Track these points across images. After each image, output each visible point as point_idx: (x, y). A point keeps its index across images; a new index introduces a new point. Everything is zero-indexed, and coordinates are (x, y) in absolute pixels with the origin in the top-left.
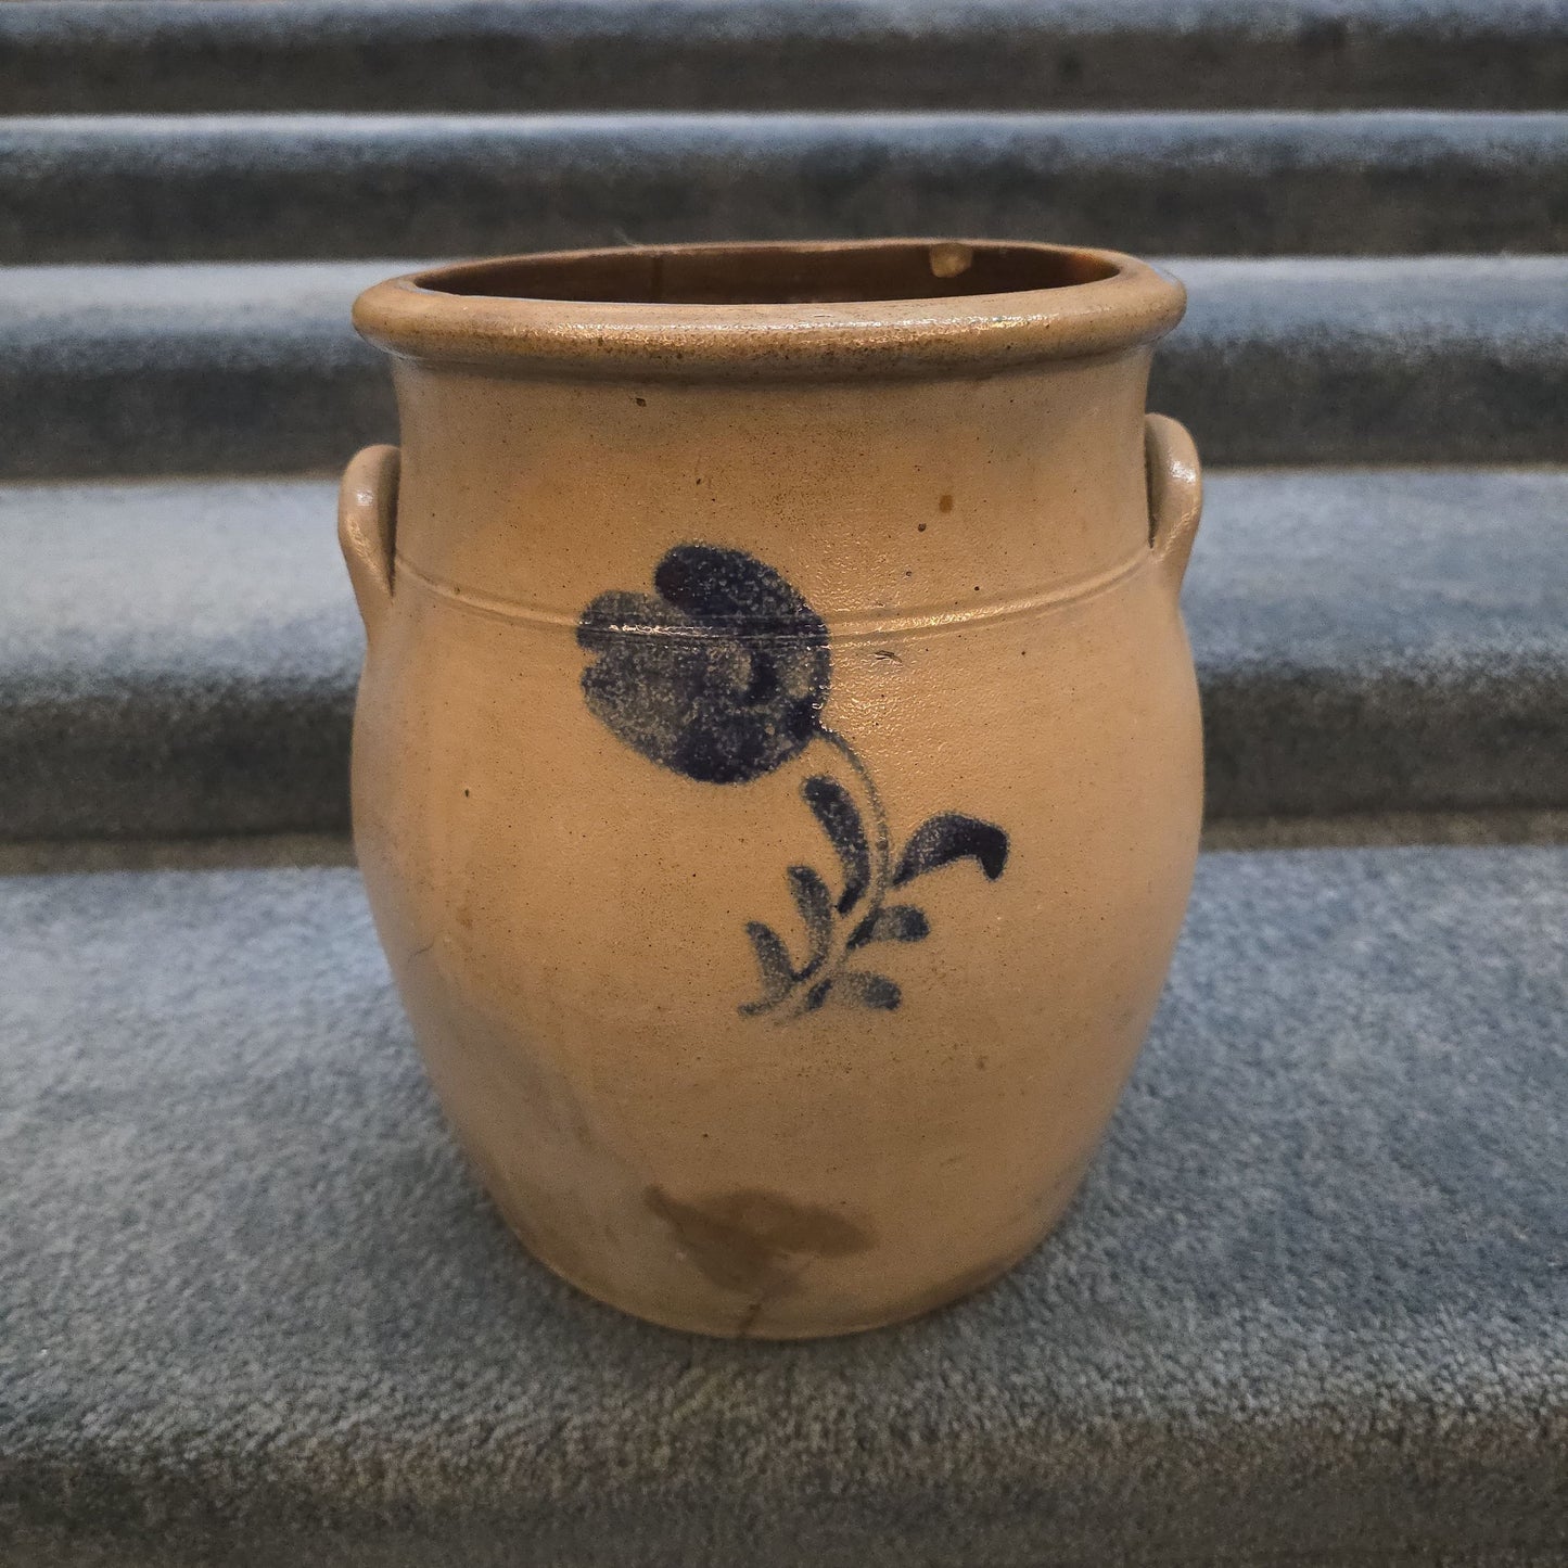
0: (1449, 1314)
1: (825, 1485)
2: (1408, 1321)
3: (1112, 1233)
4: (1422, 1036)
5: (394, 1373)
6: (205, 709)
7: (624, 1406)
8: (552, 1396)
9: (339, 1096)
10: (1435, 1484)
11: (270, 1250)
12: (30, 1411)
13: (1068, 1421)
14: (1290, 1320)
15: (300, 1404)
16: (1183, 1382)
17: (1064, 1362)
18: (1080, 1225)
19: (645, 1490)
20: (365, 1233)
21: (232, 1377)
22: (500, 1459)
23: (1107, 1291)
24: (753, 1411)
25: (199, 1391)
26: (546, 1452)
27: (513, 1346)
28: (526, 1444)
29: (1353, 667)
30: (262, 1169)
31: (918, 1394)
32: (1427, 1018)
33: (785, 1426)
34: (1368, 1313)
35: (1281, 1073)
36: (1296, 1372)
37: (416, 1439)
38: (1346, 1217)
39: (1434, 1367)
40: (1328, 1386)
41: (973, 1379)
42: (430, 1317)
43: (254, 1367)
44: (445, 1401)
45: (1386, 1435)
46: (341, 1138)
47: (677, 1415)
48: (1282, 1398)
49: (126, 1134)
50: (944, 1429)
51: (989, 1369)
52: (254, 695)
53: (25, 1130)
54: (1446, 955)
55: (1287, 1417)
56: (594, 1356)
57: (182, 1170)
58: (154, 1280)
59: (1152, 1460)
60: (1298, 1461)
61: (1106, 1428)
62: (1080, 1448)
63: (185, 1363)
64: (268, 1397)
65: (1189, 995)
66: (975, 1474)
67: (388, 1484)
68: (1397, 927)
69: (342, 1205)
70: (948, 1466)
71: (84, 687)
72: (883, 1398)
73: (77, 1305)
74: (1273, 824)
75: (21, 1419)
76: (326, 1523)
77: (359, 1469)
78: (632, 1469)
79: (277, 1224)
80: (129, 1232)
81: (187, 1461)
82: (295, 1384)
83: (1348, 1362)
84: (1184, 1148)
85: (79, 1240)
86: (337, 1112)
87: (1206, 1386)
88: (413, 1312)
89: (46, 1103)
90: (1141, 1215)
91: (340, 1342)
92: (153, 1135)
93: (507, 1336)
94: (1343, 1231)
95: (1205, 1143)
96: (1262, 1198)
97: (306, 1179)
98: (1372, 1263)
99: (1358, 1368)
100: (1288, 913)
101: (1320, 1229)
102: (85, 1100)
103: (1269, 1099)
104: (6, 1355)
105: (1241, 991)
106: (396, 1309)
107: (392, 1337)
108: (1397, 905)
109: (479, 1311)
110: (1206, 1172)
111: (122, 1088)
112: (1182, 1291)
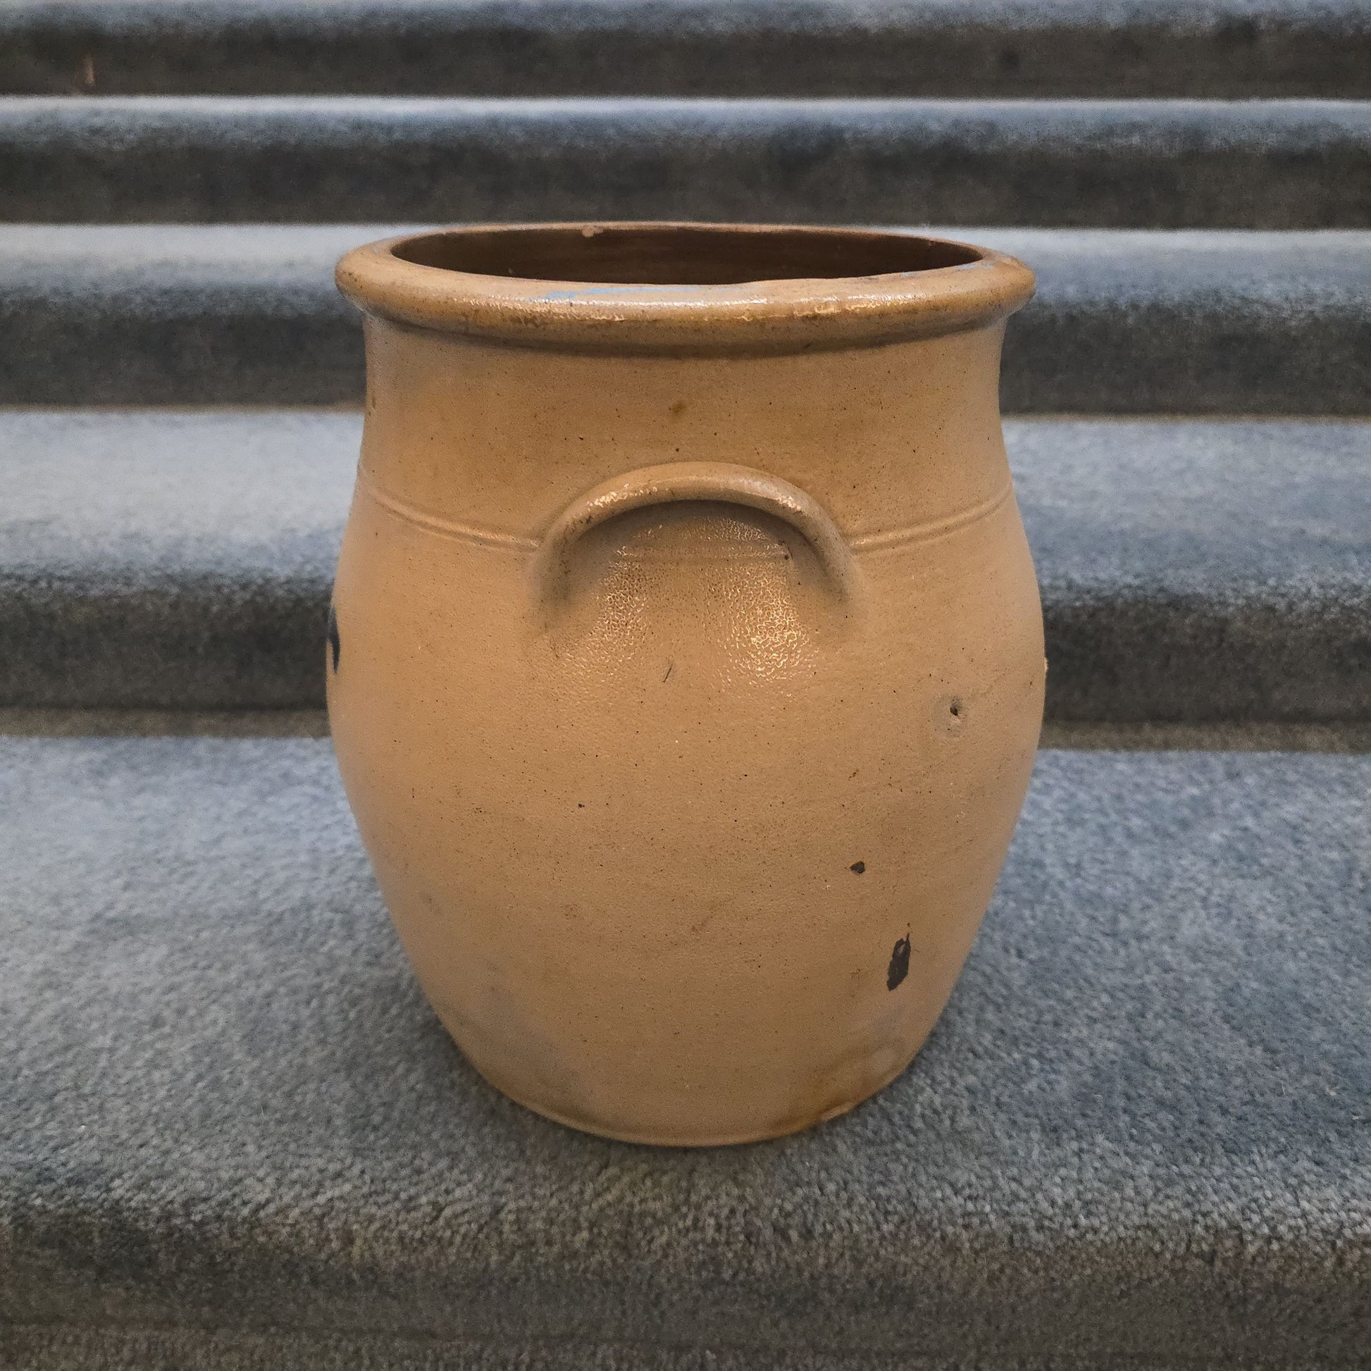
0: (1262, 1155)
1: (718, 1272)
2: (1225, 1160)
3: (974, 1072)
4: (1261, 916)
5: (365, 1158)
6: (239, 603)
7: (552, 1195)
8: (492, 1185)
9: (335, 929)
10: (1244, 1300)
11: (269, 1053)
12: (70, 1175)
13: (924, 1228)
14: (1122, 1154)
15: (286, 1180)
16: (1025, 1201)
17: (923, 1178)
18: (946, 1064)
19: (567, 1267)
20: (347, 1043)
21: (232, 1155)
22: (448, 1233)
23: (965, 1121)
24: (658, 1204)
25: (206, 1165)
26: (485, 1231)
27: (462, 1142)
28: (469, 1223)
29: (1221, 594)
30: (267, 986)
31: (797, 1199)
32: (1269, 901)
33: (685, 1221)
34: (1190, 1152)
35: (1133, 942)
36: (1123, 1199)
37: (380, 1213)
39: (1244, 1200)
40: (1150, 1211)
41: (845, 1189)
42: (396, 1114)
43: (250, 1148)
44: (402, 1184)
45: (1200, 1255)
46: (333, 962)
47: (595, 1206)
48: (1110, 1220)
49: (159, 953)
50: (818, 1229)
51: (859, 1182)
52: (280, 593)
53: (78, 947)
54: (1290, 847)
55: (1114, 1234)
56: (528, 1153)
57: (202, 984)
58: (174, 1073)
59: (996, 1266)
60: (1123, 1274)
61: (957, 1236)
62: (934, 1253)
63: (194, 1142)
64: (261, 1173)
65: (1060, 873)
66: (844, 1268)
67: (356, 1251)
68: (1249, 822)
69: (331, 1019)
70: (821, 1261)
71: (141, 581)
72: (768, 1201)
73: (111, 1091)
74: (1147, 727)
75: (61, 1181)
76: (306, 1279)
77: (332, 1236)
78: (556, 1248)
79: (276, 1033)
80: (156, 1033)
81: (194, 1223)
82: (283, 1163)
83: (1169, 1191)
84: (1043, 1004)
85: (116, 1038)
86: (332, 943)
87: (1045, 1205)
88: (381, 1109)
89: (97, 925)
90: (1000, 1058)
91: (322, 1131)
92: (182, 955)
93: (458, 1133)
94: (1175, 1080)
95: (1061, 1000)
96: (1106, 1049)
97: (302, 996)
98: (1197, 1109)
99: (1177, 1198)
100: (1154, 804)
101: (1154, 1078)
102: (128, 924)
103: (1121, 965)
104: (52, 1129)
105: (1106, 871)
106: (369, 1106)
107: (364, 1129)
108: (1251, 803)
109: (437, 1111)
110: (1060, 1025)
111: (158, 915)
112: (1030, 1124)
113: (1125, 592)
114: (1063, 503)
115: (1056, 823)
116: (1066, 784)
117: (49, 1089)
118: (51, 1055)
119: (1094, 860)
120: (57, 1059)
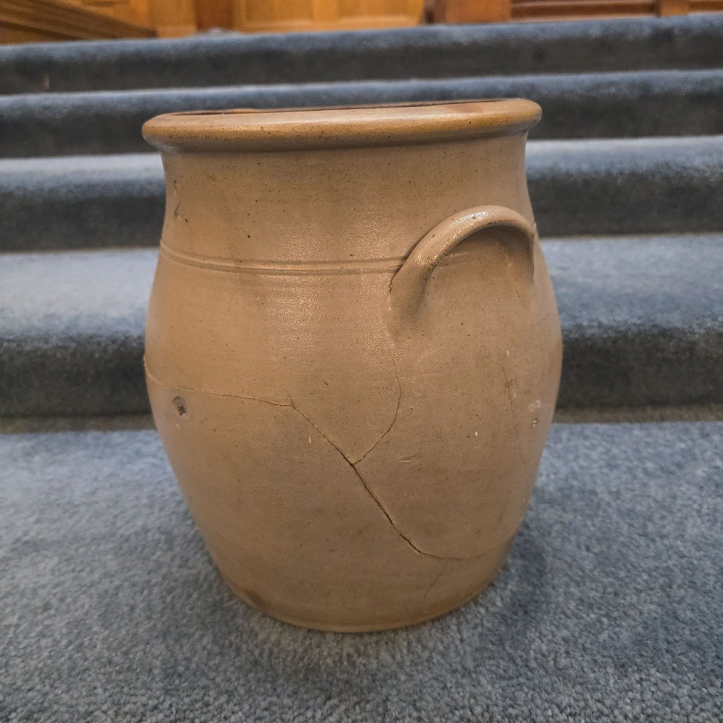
3: (566, 628)
5: (172, 696)
6: (111, 351)
8: (255, 712)
9: (161, 545)
11: (115, 626)
14: (668, 681)
15: (121, 712)
16: (607, 716)
17: (539, 702)
18: (548, 622)
20: (165, 618)
21: (88, 696)
23: (563, 661)
25: (69, 703)
27: (236, 683)
29: (690, 327)
30: (117, 582)
34: (713, 678)
35: (658, 539)
36: (672, 712)
38: (698, 622)
41: (488, 711)
42: (193, 666)
43: (99, 691)
44: (198, 713)
46: (159, 566)
49: (52, 562)
51: (496, 705)
53: (3, 559)
56: (279, 690)
57: (77, 582)
58: (54, 641)
63: (64, 687)
64: (105, 707)
65: (607, 498)
68: (718, 463)
69: (155, 602)
71: (54, 341)
73: (13, 654)
74: (649, 409)
79: (120, 612)
80: (45, 614)
82: (119, 701)
83: (702, 706)
84: (606, 580)
85: (20, 618)
86: (158, 553)
88: (184, 662)
89: (18, 545)
90: (582, 618)
91: (145, 678)
92: (65, 563)
93: (233, 678)
94: (697, 629)
95: (617, 578)
96: (650, 610)
97: (138, 589)
98: (714, 649)
99: (708, 711)
100: (659, 455)
101: (683, 629)
102: (35, 544)
103: (652, 554)
105: (635, 496)
106: (176, 661)
107: (172, 676)
108: (718, 451)
109: (220, 663)
110: (619, 595)
111: (54, 539)
112: (606, 663)
113: (633, 328)
114: (590, 281)
115: (601, 467)
116: (604, 443)
119: (627, 489)
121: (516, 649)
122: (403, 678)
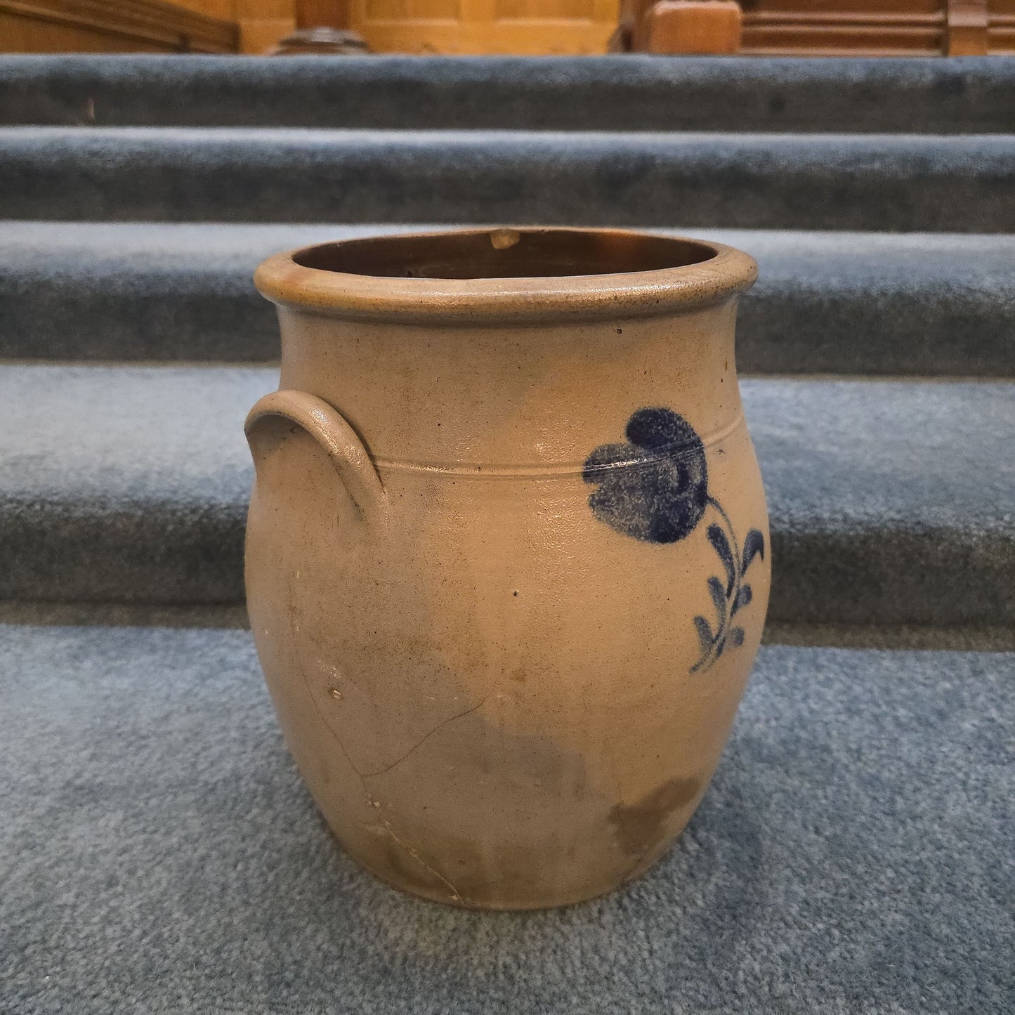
3: (786, 941)
6: (190, 523)
9: (258, 799)
11: (202, 913)
18: (763, 933)
20: (266, 904)
21: (170, 1007)
23: (781, 988)
27: (360, 999)
29: (967, 527)
30: (202, 851)
35: (909, 821)
38: (956, 940)
42: (305, 972)
43: (185, 1001)
46: (256, 829)
49: (115, 818)
52: (222, 516)
53: (51, 811)
57: (150, 847)
58: (124, 929)
63: (139, 994)
65: (844, 758)
68: (994, 713)
69: (253, 881)
71: (114, 507)
73: (71, 945)
74: (905, 629)
79: (208, 893)
80: (111, 891)
84: (839, 876)
85: (77, 896)
86: (255, 811)
88: (292, 967)
89: (69, 791)
90: (807, 928)
91: (243, 987)
92: (135, 820)
93: (357, 992)
94: (954, 951)
95: (854, 874)
96: (895, 921)
97: (231, 860)
98: (975, 979)
100: (915, 697)
101: (937, 949)
102: (91, 791)
103: (900, 842)
104: (22, 979)
105: (881, 756)
106: (282, 964)
107: (278, 985)
108: (994, 697)
109: (339, 969)
110: (856, 898)
111: (116, 784)
112: (836, 992)
113: (890, 524)
114: (835, 449)
116: (843, 678)
117: (22, 942)
118: (23, 911)
119: (872, 746)
120: (29, 915)
121: (720, 967)
122: (575, 1000)
